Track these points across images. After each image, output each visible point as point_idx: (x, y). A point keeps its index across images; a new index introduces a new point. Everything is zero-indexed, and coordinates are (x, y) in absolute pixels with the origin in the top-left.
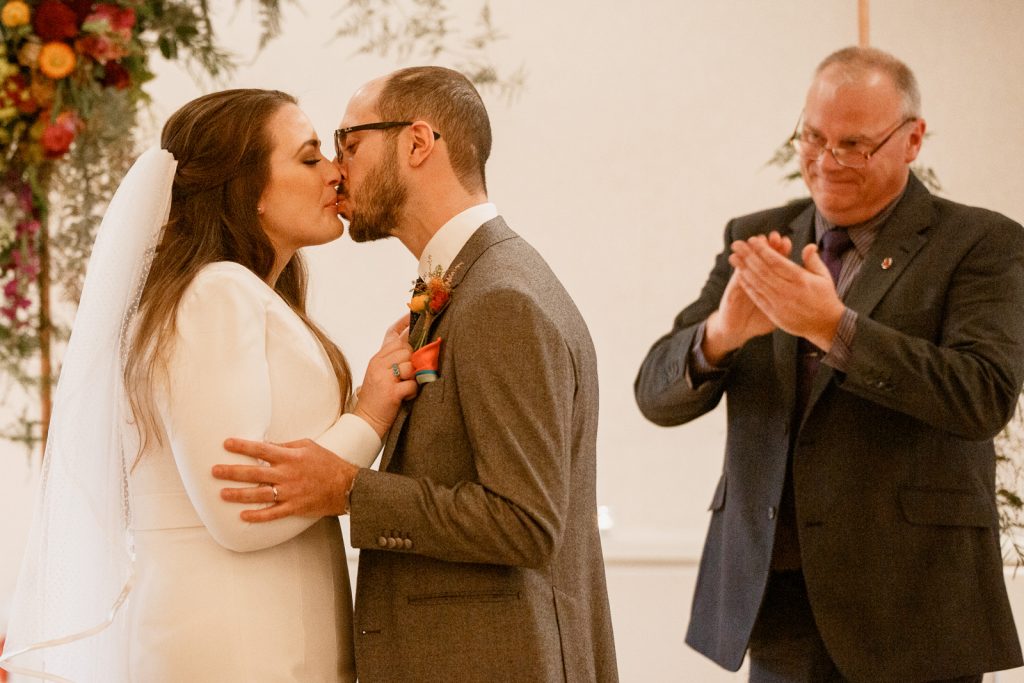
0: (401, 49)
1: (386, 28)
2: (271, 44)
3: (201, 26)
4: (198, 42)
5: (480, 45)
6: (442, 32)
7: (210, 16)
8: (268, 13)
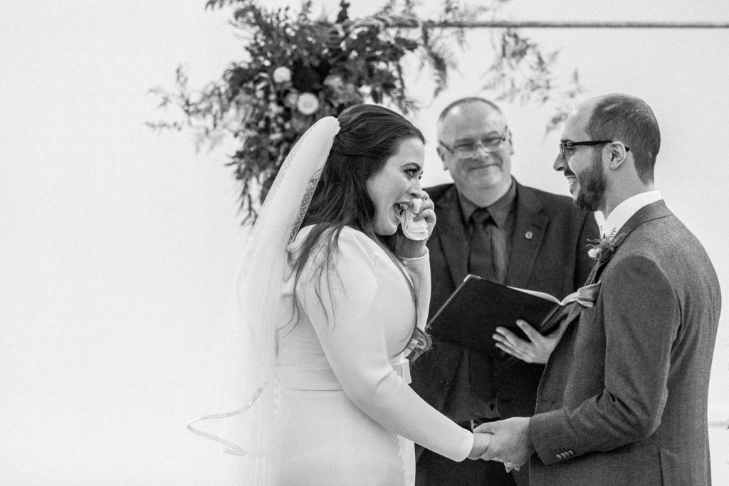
0: (522, 98)
1: (513, 85)
2: (441, 94)
3: (398, 84)
4: (395, 94)
5: (572, 95)
6: (548, 88)
7: (404, 77)
8: (439, 75)
